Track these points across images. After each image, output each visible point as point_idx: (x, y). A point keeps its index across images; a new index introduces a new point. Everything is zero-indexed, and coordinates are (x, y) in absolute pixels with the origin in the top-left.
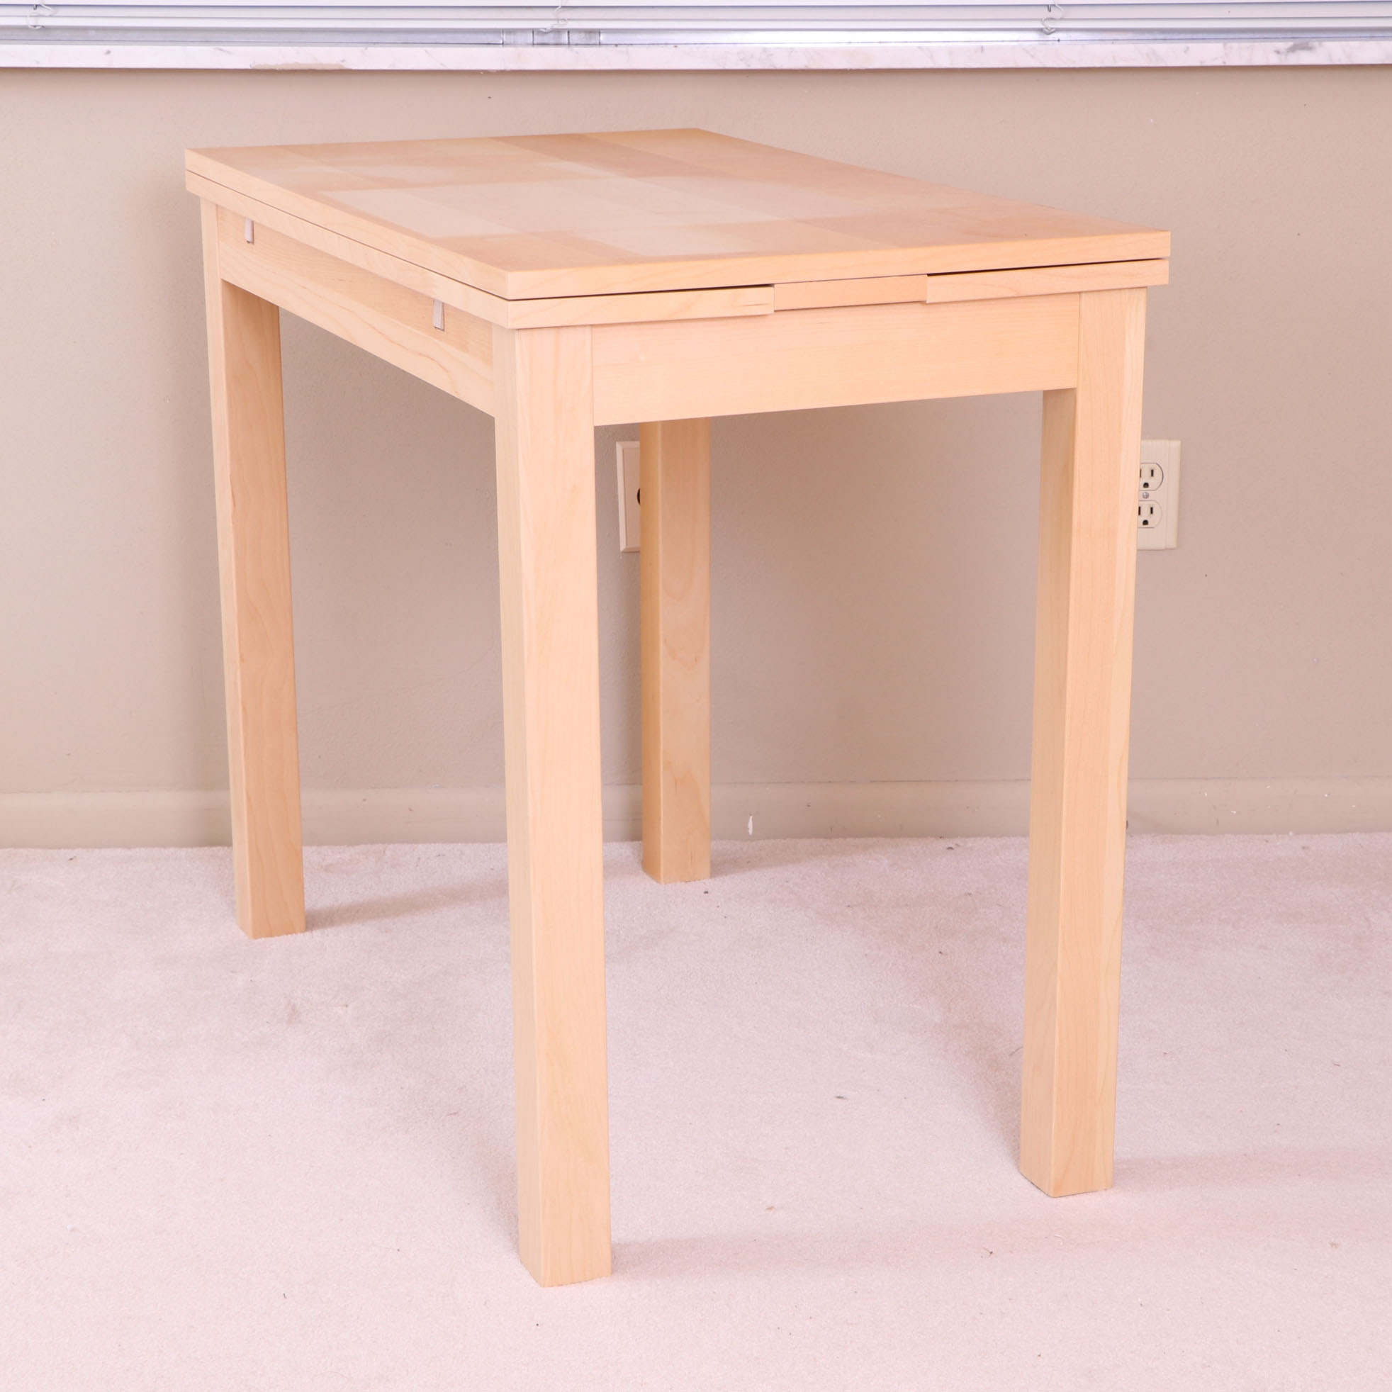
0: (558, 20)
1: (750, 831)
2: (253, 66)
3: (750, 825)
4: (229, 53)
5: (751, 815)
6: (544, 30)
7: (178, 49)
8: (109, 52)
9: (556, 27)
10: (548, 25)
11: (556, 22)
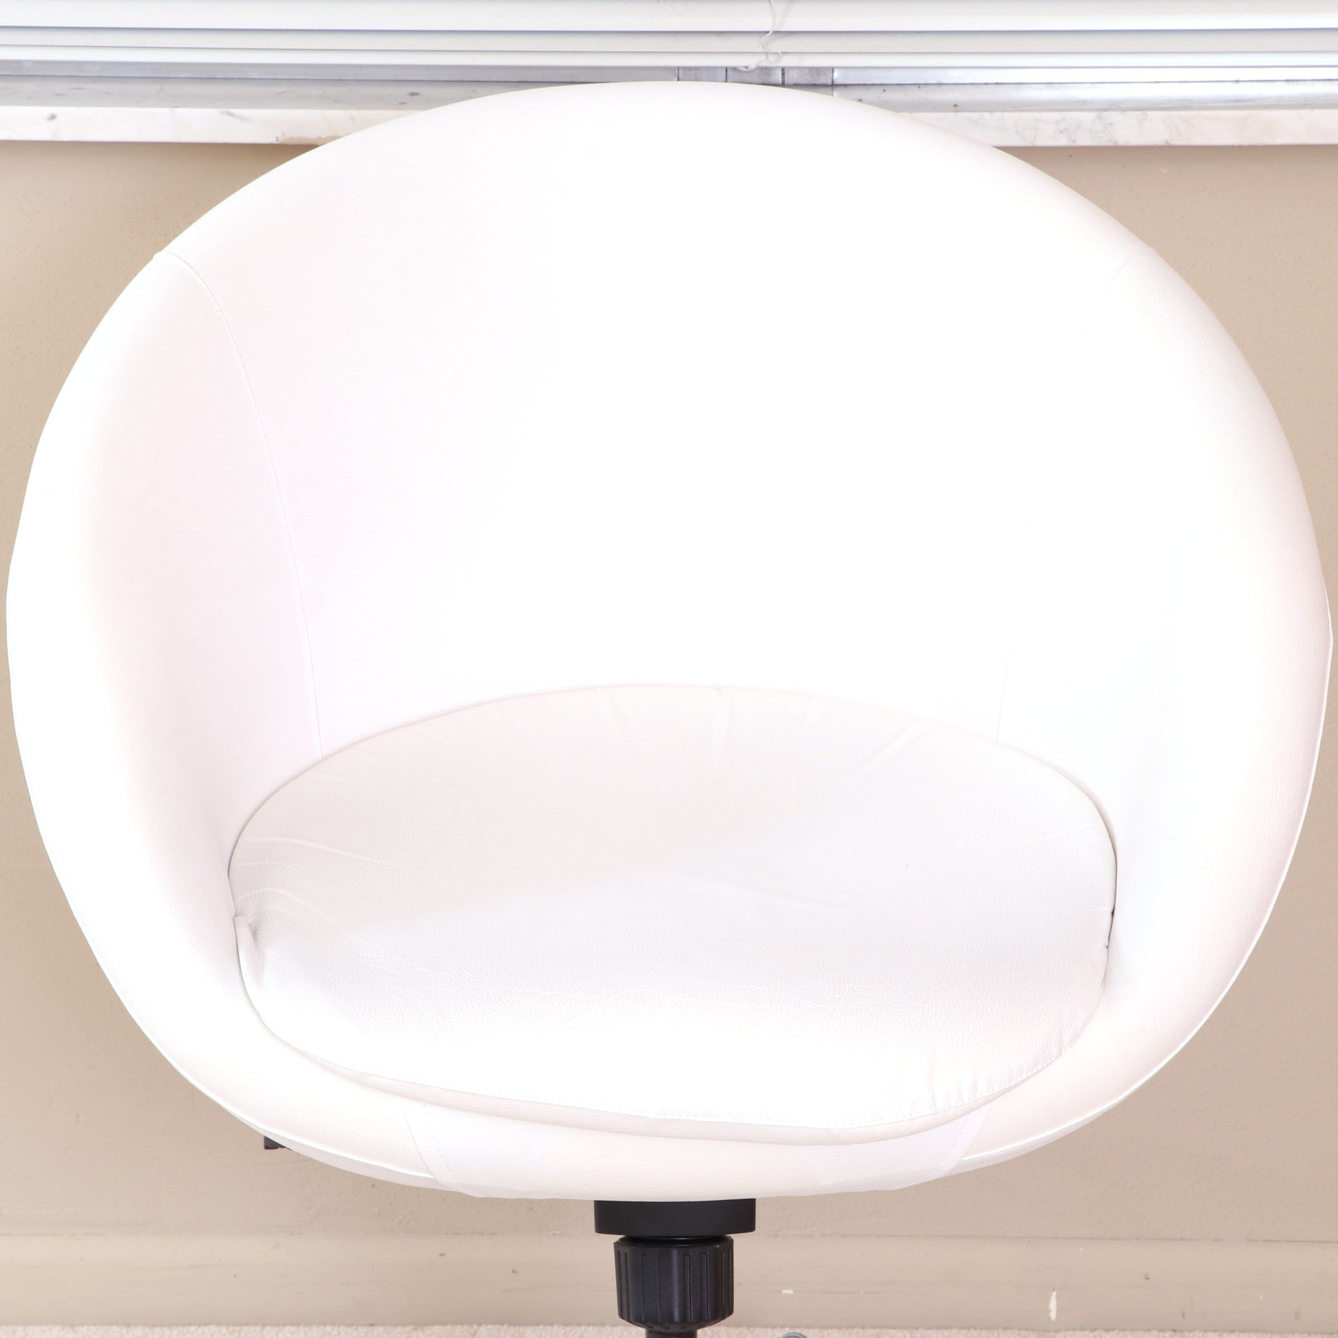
0: (767, 53)
1: (1053, 1315)
2: (282, 140)
3: (1053, 1305)
4: (243, 118)
5: (1054, 1290)
6: (745, 70)
7: (163, 112)
8: (53, 117)
9: (764, 64)
10: (752, 62)
11: (763, 57)
